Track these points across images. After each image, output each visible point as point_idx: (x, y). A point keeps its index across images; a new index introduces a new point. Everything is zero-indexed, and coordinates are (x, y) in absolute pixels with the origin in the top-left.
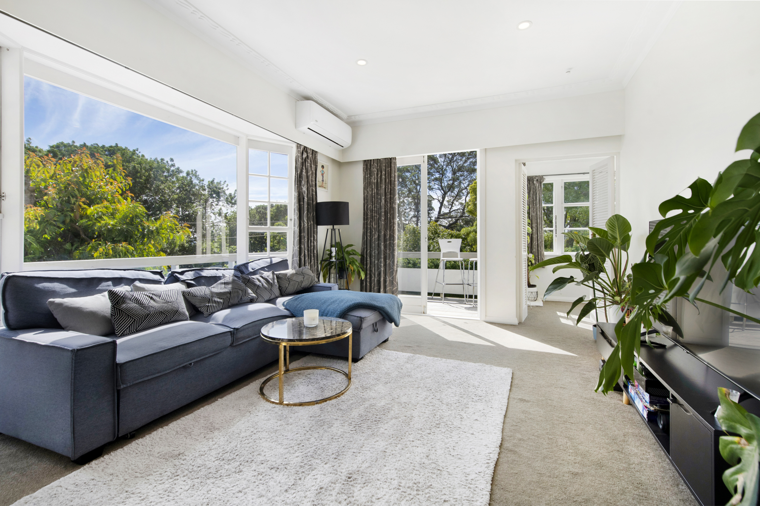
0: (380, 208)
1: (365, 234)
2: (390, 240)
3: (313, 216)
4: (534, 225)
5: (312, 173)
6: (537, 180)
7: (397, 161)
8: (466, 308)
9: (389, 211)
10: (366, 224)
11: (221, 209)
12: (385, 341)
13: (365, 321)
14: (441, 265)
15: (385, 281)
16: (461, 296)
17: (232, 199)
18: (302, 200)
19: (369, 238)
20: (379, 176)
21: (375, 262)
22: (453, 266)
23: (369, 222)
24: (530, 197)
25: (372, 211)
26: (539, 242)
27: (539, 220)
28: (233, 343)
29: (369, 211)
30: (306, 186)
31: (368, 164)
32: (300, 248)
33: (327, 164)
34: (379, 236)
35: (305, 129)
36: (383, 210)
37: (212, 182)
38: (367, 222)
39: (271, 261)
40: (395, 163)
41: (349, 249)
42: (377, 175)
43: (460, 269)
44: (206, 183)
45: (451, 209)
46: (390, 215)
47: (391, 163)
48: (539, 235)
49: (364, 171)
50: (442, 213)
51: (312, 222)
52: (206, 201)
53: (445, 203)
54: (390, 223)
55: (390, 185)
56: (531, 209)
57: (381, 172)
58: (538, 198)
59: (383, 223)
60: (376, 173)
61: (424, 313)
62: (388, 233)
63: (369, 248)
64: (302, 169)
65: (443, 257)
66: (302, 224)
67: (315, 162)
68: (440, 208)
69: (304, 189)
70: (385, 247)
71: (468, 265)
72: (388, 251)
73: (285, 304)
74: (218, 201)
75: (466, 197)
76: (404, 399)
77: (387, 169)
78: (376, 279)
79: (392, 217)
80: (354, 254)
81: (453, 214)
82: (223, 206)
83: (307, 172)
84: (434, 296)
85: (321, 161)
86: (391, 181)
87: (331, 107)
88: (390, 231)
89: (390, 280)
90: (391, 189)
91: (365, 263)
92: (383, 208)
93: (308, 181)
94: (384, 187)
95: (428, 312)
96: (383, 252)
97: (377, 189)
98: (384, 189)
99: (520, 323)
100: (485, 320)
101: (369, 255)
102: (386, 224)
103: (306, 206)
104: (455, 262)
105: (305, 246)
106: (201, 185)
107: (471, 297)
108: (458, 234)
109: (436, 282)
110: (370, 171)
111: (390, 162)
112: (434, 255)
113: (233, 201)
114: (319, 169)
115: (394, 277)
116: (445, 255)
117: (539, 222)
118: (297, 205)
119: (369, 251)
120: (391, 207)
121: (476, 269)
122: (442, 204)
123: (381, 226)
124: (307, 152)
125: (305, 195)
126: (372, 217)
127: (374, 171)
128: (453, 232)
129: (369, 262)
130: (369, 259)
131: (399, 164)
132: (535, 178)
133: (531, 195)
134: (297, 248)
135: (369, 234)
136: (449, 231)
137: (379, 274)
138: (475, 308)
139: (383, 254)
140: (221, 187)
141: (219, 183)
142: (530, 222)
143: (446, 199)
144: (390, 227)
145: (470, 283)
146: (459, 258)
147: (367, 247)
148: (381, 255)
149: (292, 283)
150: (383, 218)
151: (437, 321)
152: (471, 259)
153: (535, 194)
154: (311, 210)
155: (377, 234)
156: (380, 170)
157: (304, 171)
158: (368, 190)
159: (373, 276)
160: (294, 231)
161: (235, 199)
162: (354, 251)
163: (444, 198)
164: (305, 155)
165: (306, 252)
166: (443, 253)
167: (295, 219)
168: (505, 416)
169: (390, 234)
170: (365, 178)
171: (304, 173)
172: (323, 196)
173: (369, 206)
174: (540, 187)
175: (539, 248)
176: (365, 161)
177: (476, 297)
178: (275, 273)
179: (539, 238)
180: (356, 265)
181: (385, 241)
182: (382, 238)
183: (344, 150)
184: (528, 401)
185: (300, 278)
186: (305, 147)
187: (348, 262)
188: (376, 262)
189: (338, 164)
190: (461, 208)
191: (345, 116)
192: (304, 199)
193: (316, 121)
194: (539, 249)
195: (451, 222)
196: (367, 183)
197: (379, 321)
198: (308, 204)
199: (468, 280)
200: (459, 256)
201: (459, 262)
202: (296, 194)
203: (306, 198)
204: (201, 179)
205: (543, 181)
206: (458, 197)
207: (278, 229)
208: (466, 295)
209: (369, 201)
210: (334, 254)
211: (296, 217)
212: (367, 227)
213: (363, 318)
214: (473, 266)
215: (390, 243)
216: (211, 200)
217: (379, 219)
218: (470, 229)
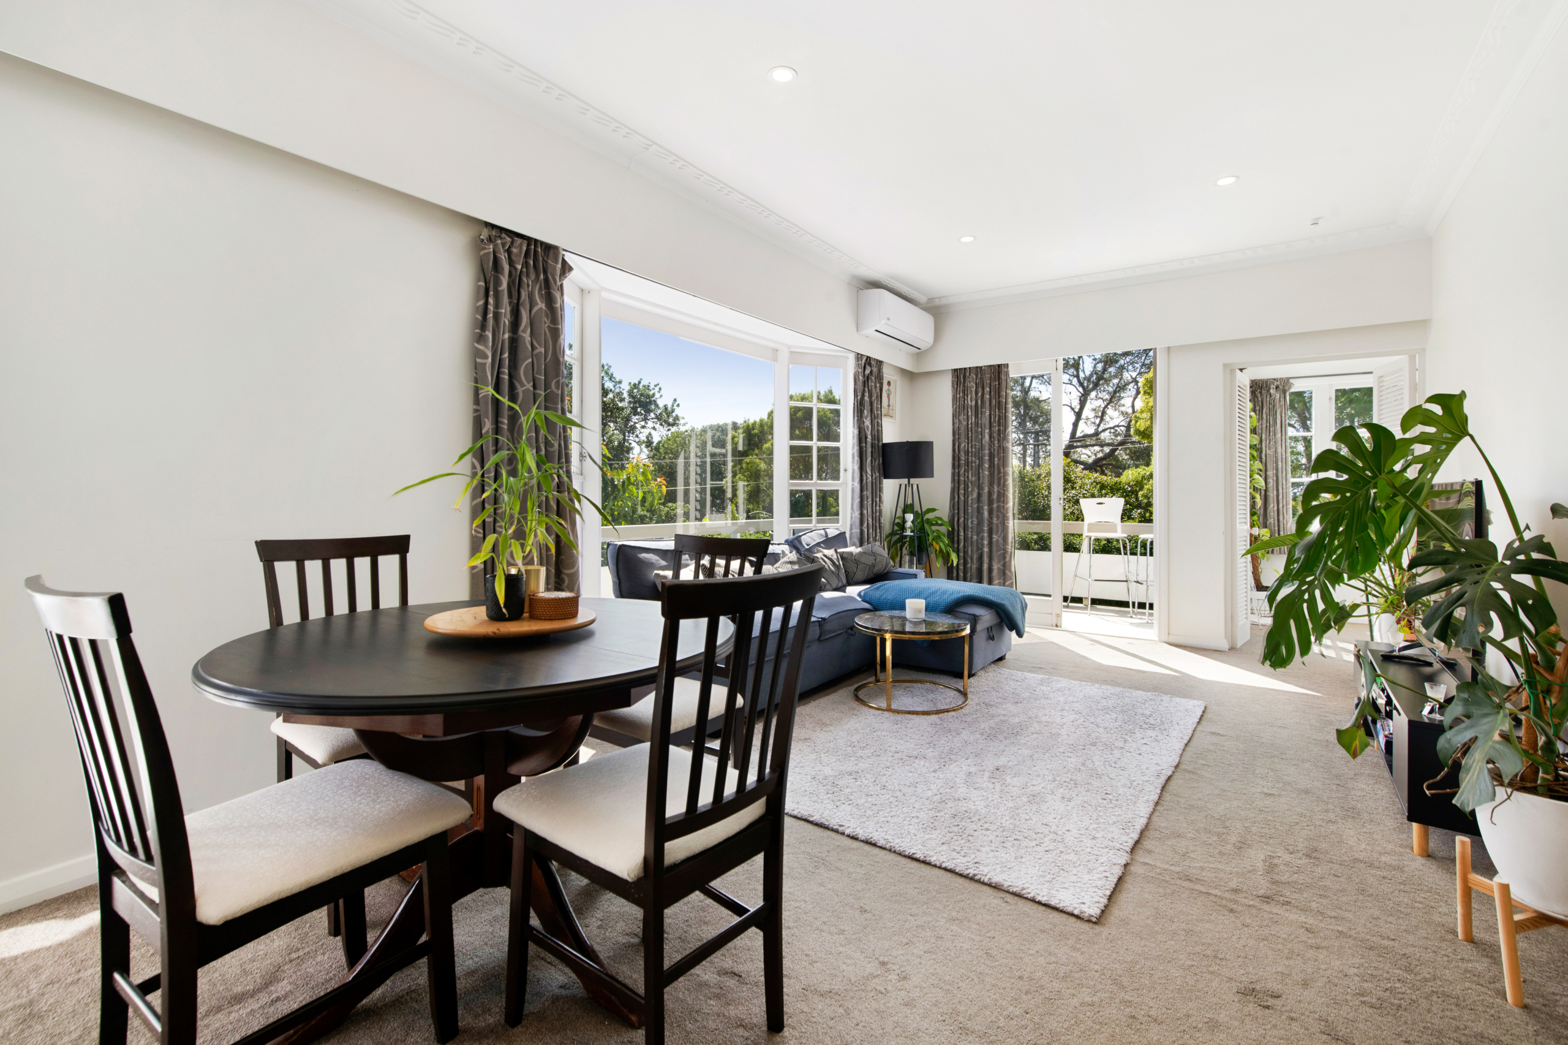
0: (982, 448)
1: (955, 491)
2: (998, 501)
3: (879, 465)
4: (1270, 473)
5: (877, 396)
6: (1277, 387)
7: (1010, 369)
8: (1131, 624)
9: (996, 453)
10: (956, 475)
11: (650, 434)
12: (1001, 659)
13: (980, 622)
14: (1085, 547)
15: (990, 570)
16: (1124, 604)
17: (669, 415)
18: (864, 440)
19: (962, 498)
20: (980, 394)
21: (972, 538)
22: (1107, 547)
23: (962, 471)
24: (1262, 418)
25: (967, 453)
26: (1281, 505)
27: (1280, 463)
28: (820, 637)
29: (962, 454)
30: (869, 418)
31: (960, 376)
32: (862, 514)
33: (895, 378)
34: (979, 495)
35: (870, 331)
36: (987, 452)
37: (635, 386)
38: (959, 472)
39: (826, 535)
40: (1007, 374)
41: (930, 516)
42: (976, 394)
43: (1120, 554)
44: (625, 388)
45: (1099, 425)
46: (999, 460)
47: (999, 373)
48: (1280, 491)
49: (953, 386)
50: (1079, 434)
51: (877, 474)
52: (627, 419)
53: (1087, 412)
54: (999, 473)
55: (999, 409)
56: (1264, 443)
57: (983, 389)
58: (1279, 422)
59: (987, 473)
60: (974, 389)
61: (1057, 626)
62: (996, 490)
63: (962, 514)
64: (864, 391)
65: (1089, 531)
66: (865, 478)
67: (880, 378)
68: (1075, 425)
69: (867, 423)
70: (990, 512)
71: (1136, 547)
72: (995, 520)
73: (862, 594)
74: (645, 419)
75: (1135, 399)
76: (1044, 719)
77: (993, 384)
78: (974, 566)
79: (1001, 463)
80: (937, 524)
81: (1106, 436)
82: (654, 428)
83: (870, 396)
84: (1071, 602)
85: (888, 374)
86: (999, 402)
87: (904, 289)
88: (999, 485)
89: (998, 568)
90: (999, 416)
91: (956, 539)
92: (987, 448)
93: (871, 410)
94: (988, 413)
95: (1064, 626)
96: (986, 523)
97: (976, 417)
98: (988, 418)
99: (1232, 649)
100: (1167, 640)
101: (962, 525)
102: (991, 475)
103: (869, 450)
104: (1109, 541)
105: (867, 512)
106: (618, 390)
107: (1142, 606)
108: (1116, 483)
109: (1076, 576)
110: (964, 386)
111: (998, 371)
112: (1073, 527)
113: (671, 420)
114: (885, 387)
115: (1007, 564)
116: (1091, 528)
117: (1280, 466)
118: (856, 448)
119: (962, 520)
120: (999, 447)
121: (1151, 554)
122: (1078, 415)
123: (983, 479)
124: (870, 365)
125: (869, 433)
126: (967, 463)
127: (971, 387)
128: (1104, 478)
129: (962, 538)
130: (962, 534)
131: (1013, 374)
132: (1273, 383)
133: (1264, 416)
134: (857, 514)
135: (962, 492)
136: (1096, 475)
137: (981, 558)
138: (1149, 624)
139: (986, 525)
140: (651, 393)
141: (648, 387)
142: (1261, 468)
143: (1089, 406)
144: (999, 479)
145: (1139, 579)
146: (1119, 532)
147: (958, 513)
148: (983, 526)
149: (860, 566)
150: (987, 466)
151: (1080, 639)
152: (1142, 536)
153: (1272, 413)
154: (876, 455)
155: (976, 491)
156: (980, 385)
157: (867, 394)
158: (961, 417)
159: (969, 561)
160: (853, 489)
161: (674, 414)
162: (940, 519)
163: (1083, 404)
164: (868, 372)
165: (870, 520)
166: (1089, 524)
167: (853, 470)
168: (1186, 745)
169: (998, 492)
170: (954, 399)
171: (866, 398)
172: (891, 434)
173: (963, 445)
174: (1282, 399)
175: (1281, 517)
176: (955, 370)
177: (1151, 606)
178: (839, 551)
179: (1280, 497)
180: (943, 542)
181: (990, 502)
182: (985, 498)
183: (920, 354)
184: (1222, 735)
185: (870, 560)
186: (868, 357)
187: (931, 538)
188: (975, 537)
189: (910, 376)
190: (1123, 423)
191: (923, 299)
192: (866, 438)
193: (888, 319)
194: (1281, 519)
195: (1100, 455)
196: (959, 407)
197: (995, 625)
198: (872, 446)
199: (1137, 575)
200: (1119, 529)
201: (1118, 541)
202: (856, 432)
203: (869, 437)
204: (618, 380)
205: (1290, 388)
206: (1114, 399)
207: (829, 485)
208: (1134, 603)
209: (963, 437)
210: (909, 524)
211: (856, 467)
212: (959, 480)
213: (978, 616)
214: (1147, 549)
215: (998, 507)
216: (635, 419)
217: (980, 466)
218: (1142, 471)
